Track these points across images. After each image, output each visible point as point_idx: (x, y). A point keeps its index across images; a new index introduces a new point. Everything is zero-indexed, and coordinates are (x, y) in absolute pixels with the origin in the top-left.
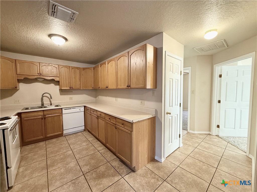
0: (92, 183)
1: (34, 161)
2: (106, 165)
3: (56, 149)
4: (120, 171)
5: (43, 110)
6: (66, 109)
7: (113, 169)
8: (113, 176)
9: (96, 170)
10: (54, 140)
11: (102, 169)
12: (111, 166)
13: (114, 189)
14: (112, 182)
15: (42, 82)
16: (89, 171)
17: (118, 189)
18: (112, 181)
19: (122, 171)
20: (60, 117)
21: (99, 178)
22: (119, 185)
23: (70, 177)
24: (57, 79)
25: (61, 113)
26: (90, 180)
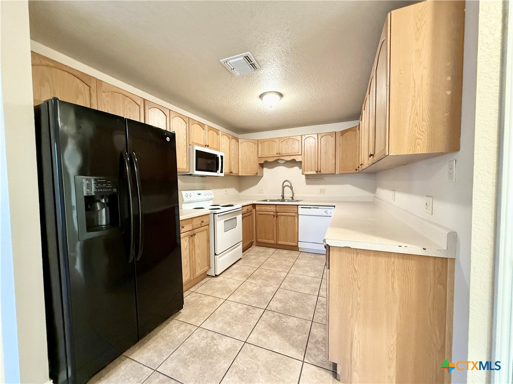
0: (260, 326)
1: (249, 265)
2: (303, 322)
3: (275, 263)
4: (310, 349)
5: (276, 205)
6: (304, 207)
7: (304, 336)
8: (292, 345)
9: (283, 317)
10: (285, 252)
11: (292, 322)
12: (309, 330)
13: (273, 361)
14: (281, 350)
15: (283, 165)
16: (276, 311)
17: (275, 367)
18: (283, 350)
19: (315, 351)
20: (295, 219)
21: (274, 328)
22: (285, 364)
23: (253, 300)
24: (298, 159)
25: (296, 212)
26: (263, 321)
